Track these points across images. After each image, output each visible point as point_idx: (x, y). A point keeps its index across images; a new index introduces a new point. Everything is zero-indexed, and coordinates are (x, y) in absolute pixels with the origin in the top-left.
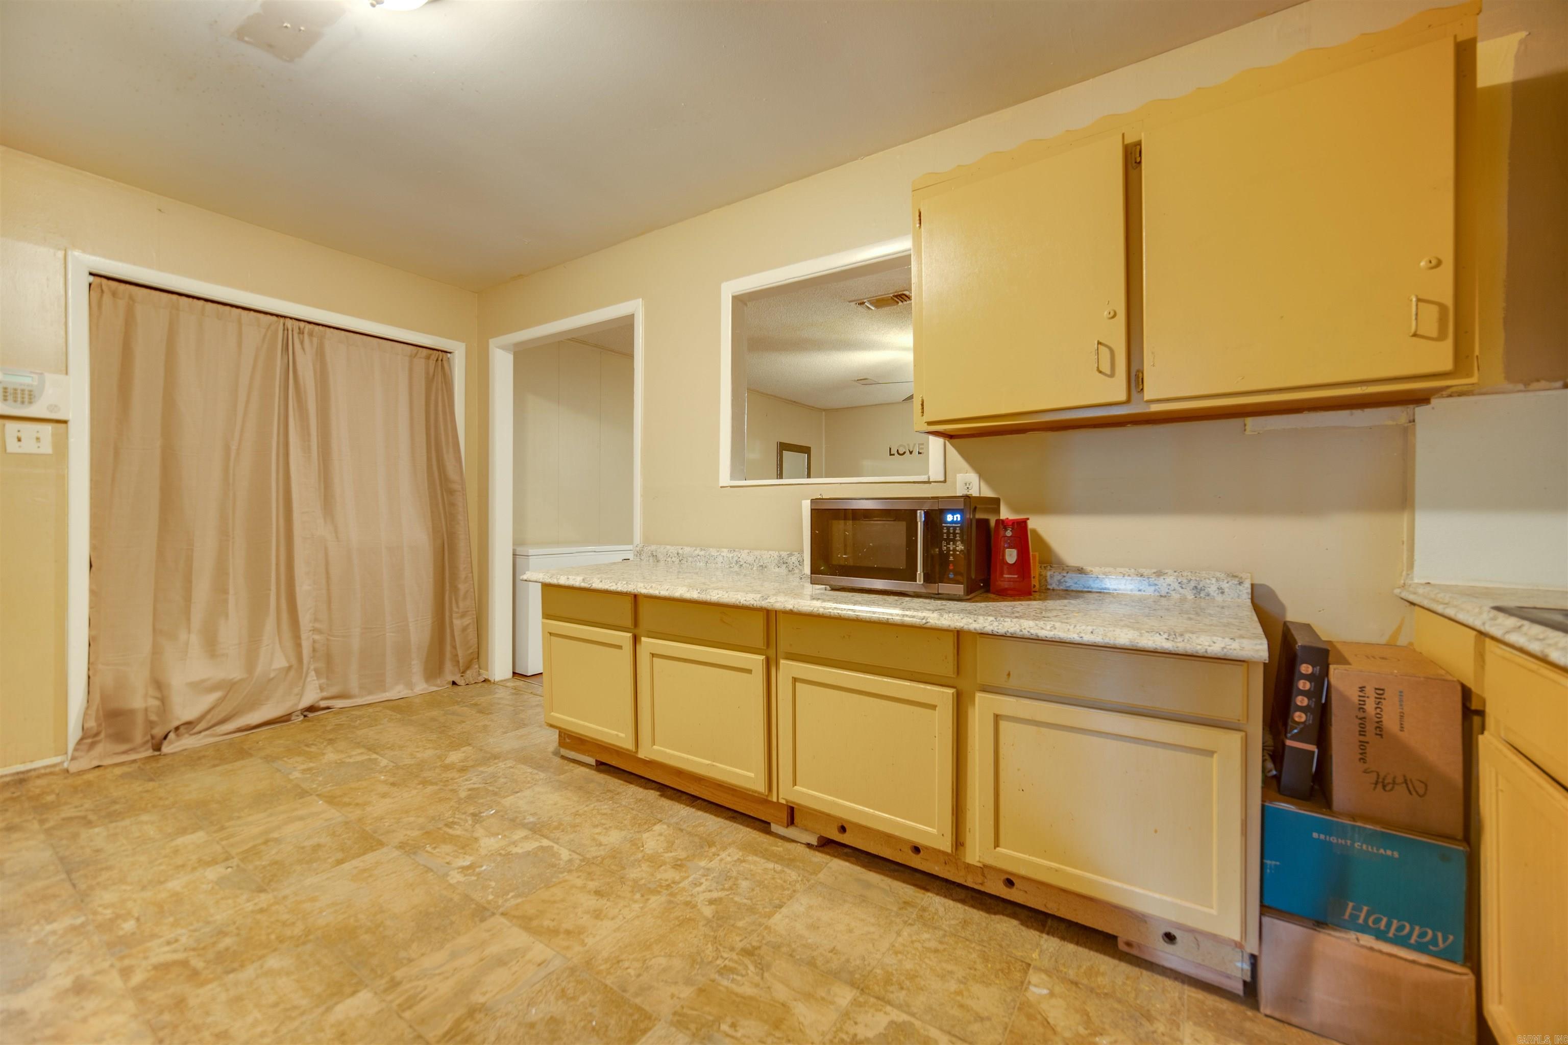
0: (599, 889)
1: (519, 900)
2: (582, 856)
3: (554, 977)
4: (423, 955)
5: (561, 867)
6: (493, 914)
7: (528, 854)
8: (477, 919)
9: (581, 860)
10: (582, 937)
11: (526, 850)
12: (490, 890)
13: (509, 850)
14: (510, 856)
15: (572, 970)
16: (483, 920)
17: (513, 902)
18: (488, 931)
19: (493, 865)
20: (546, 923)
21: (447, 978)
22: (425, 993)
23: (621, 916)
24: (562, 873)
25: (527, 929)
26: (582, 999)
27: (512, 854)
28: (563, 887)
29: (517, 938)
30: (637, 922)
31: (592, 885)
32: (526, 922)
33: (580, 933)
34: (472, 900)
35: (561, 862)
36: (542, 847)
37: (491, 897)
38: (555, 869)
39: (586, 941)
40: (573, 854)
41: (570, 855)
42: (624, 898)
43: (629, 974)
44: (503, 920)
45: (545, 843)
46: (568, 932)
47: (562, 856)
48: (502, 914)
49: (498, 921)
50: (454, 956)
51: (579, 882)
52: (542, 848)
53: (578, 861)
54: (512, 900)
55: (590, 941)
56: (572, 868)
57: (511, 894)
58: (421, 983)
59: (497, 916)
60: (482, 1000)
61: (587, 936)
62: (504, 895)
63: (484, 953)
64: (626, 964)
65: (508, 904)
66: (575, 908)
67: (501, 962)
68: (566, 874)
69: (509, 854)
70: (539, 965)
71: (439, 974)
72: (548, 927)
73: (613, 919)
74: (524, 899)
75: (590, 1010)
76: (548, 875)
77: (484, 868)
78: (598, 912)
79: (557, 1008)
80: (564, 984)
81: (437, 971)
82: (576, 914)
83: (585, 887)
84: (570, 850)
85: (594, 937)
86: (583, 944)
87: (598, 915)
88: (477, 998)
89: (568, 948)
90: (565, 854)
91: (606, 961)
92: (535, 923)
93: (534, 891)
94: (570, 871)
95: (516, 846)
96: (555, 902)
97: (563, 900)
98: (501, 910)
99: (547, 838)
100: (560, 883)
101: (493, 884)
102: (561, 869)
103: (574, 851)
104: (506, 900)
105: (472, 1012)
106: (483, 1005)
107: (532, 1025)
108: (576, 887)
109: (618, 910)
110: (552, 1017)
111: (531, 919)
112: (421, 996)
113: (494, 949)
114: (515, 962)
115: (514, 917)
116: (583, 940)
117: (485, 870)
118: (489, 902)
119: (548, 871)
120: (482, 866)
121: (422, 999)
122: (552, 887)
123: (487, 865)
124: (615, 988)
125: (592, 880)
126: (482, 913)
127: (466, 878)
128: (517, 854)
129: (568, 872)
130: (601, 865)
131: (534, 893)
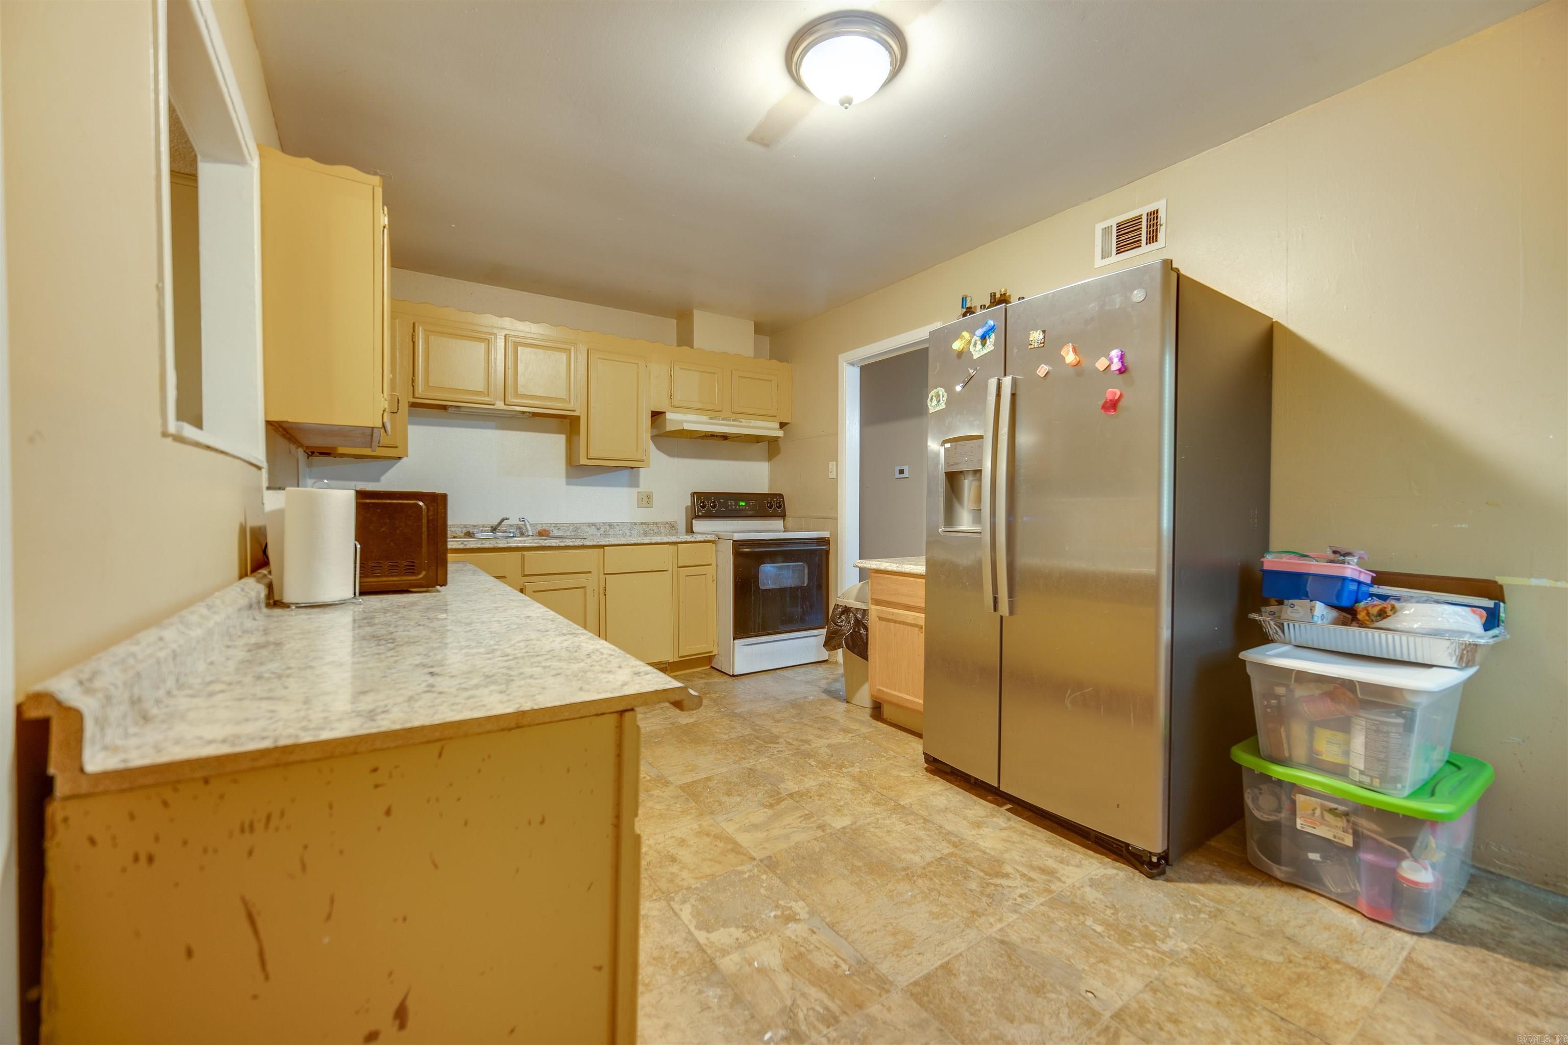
0: (671, 863)
1: (739, 868)
2: (669, 905)
3: (723, 812)
4: (809, 842)
5: (696, 896)
6: (761, 861)
7: (725, 924)
8: (774, 859)
9: (674, 900)
10: (700, 830)
11: (727, 929)
12: (765, 885)
13: (746, 934)
14: (745, 924)
15: (712, 813)
16: (769, 858)
17: (745, 868)
18: (764, 848)
19: (763, 916)
20: (721, 845)
21: (788, 825)
22: (800, 820)
23: (667, 837)
24: (697, 888)
25: (735, 843)
26: (711, 800)
27: (743, 927)
28: (700, 872)
29: (744, 839)
30: (658, 831)
31: (675, 869)
32: (737, 848)
33: (700, 832)
34: (780, 878)
35: (693, 902)
36: (708, 931)
37: (764, 877)
38: (702, 895)
39: (697, 827)
40: (677, 911)
41: (681, 910)
42: (655, 851)
43: (680, 805)
44: (754, 855)
45: (701, 936)
46: (708, 835)
47: (689, 910)
48: (754, 859)
49: (758, 854)
50: (787, 837)
51: (685, 874)
52: (708, 929)
53: (677, 899)
54: (746, 870)
55: (695, 826)
56: (684, 891)
57: (746, 876)
58: (803, 825)
59: (758, 858)
60: (766, 810)
61: (696, 829)
62: (753, 876)
63: (766, 834)
64: (679, 810)
65: (749, 867)
66: (697, 852)
67: (755, 827)
68: (693, 887)
69: (746, 929)
70: (731, 820)
71: (794, 828)
72: (720, 841)
73: (673, 837)
74: (736, 869)
75: (709, 795)
76: (710, 889)
77: (772, 914)
78: (681, 844)
79: (725, 799)
80: (720, 808)
81: (796, 829)
82: (697, 847)
83: (682, 868)
84: (679, 918)
85: (691, 828)
86: (700, 826)
87: (682, 842)
88: (770, 812)
89: (712, 825)
90: (686, 913)
91: (691, 814)
92: (730, 846)
93: (725, 875)
94: (688, 888)
95: (737, 939)
96: (711, 860)
97: (704, 860)
98: (755, 863)
99: (699, 946)
100: (702, 878)
101: (763, 891)
102: (696, 894)
103: (675, 913)
104: (750, 871)
105: (771, 806)
106: (765, 808)
107: (739, 795)
108: (689, 869)
109: (666, 843)
110: (729, 796)
111: (732, 850)
112: (802, 819)
113: (761, 835)
114: (746, 825)
115: (745, 855)
116: (699, 827)
117: (771, 911)
118: (765, 872)
119: (709, 894)
120: (775, 917)
121: (801, 817)
122: (709, 875)
123: (769, 917)
124: (692, 801)
125: (672, 874)
126: (770, 864)
127: (789, 905)
128: (737, 927)
129: (691, 887)
130: (656, 888)
131: (726, 873)
